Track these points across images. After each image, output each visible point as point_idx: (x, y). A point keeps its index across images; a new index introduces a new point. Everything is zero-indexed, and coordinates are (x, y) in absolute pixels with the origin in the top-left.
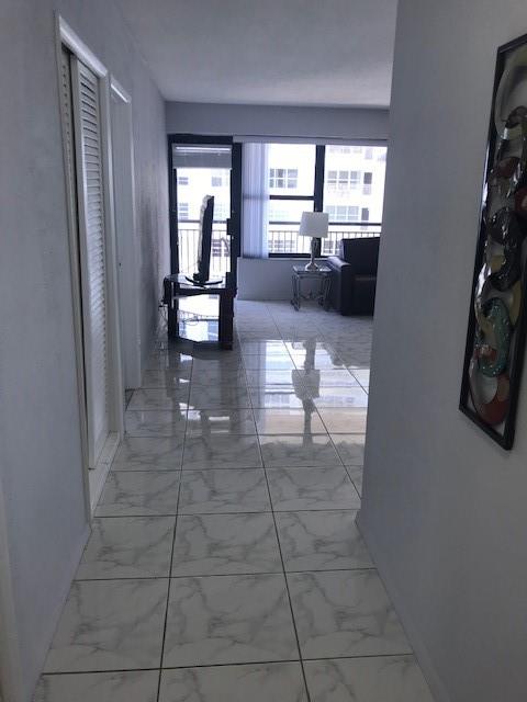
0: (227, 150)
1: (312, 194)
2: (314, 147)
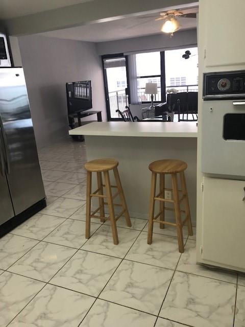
0: (124, 59)
1: (160, 74)
2: (159, 52)
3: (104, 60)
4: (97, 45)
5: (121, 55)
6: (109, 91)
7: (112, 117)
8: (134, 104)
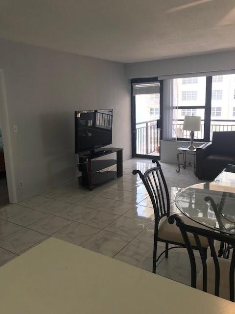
0: (158, 84)
2: (205, 78)
3: (133, 84)
4: (126, 67)
5: (154, 80)
6: (137, 121)
7: (138, 152)
8: (167, 140)
